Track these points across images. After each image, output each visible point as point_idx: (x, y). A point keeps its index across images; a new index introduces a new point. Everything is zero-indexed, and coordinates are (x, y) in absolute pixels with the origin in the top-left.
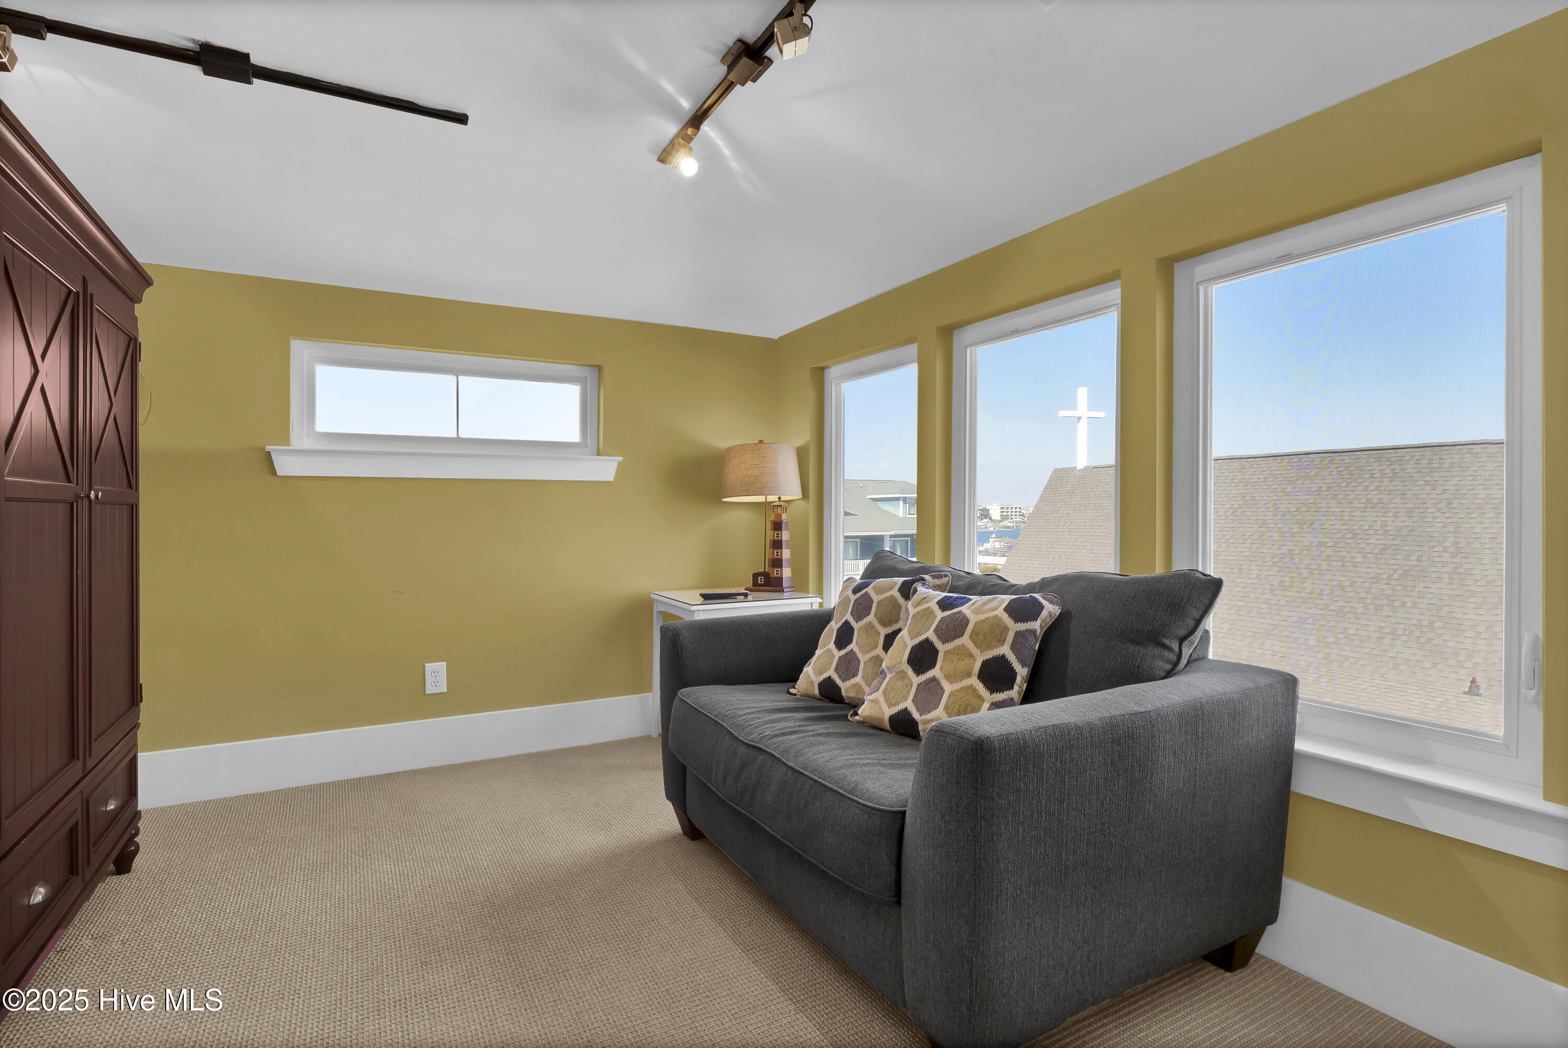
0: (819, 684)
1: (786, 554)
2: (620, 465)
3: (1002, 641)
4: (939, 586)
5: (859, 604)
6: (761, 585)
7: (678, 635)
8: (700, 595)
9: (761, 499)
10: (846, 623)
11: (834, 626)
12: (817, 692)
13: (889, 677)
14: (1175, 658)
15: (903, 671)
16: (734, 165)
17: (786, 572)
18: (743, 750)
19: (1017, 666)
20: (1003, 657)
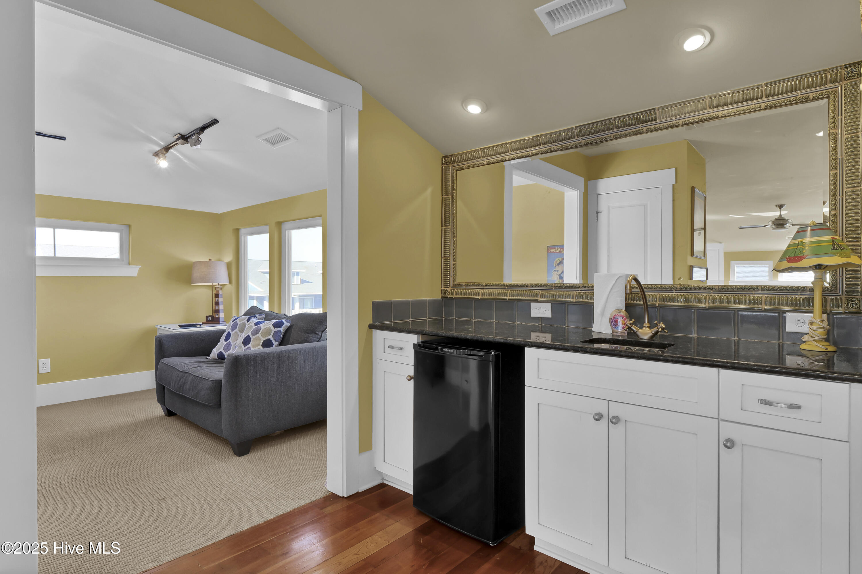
0: (217, 354)
1: (221, 307)
2: (140, 269)
3: (269, 334)
4: (260, 318)
5: (233, 325)
6: (210, 321)
7: (162, 339)
8: (178, 325)
9: (211, 284)
10: (229, 332)
11: (225, 334)
12: (217, 357)
13: (237, 348)
14: (320, 337)
15: (241, 346)
16: (186, 161)
17: (221, 315)
18: (181, 374)
19: (274, 342)
20: (270, 339)
